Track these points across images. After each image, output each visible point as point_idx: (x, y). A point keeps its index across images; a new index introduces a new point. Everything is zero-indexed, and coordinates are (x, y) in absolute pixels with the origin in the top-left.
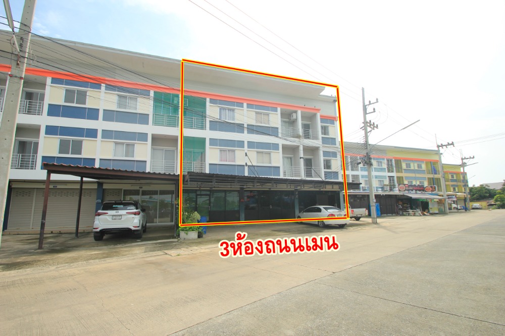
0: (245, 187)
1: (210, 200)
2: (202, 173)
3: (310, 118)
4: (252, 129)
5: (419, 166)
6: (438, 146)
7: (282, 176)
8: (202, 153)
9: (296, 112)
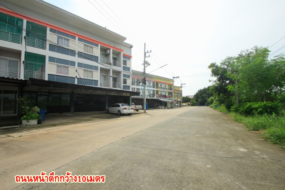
0: (75, 91)
1: (48, 98)
2: (42, 80)
3: (117, 54)
4: (81, 55)
5: (165, 86)
6: (173, 78)
7: (99, 86)
8: (42, 66)
9: (109, 49)
